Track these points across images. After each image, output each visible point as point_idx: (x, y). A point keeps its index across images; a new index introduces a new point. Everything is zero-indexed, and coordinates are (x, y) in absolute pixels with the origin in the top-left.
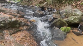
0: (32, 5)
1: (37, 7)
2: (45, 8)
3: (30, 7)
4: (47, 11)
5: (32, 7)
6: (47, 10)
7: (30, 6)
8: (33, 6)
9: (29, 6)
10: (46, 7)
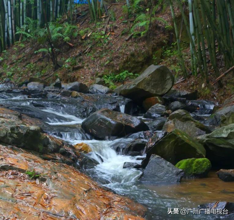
0: (76, 83)
1: (104, 89)
2: (150, 95)
3: (65, 94)
4: (157, 112)
5: (75, 93)
6: (159, 106)
7: (67, 86)
8: (83, 89)
9: (58, 85)
10: (154, 91)
